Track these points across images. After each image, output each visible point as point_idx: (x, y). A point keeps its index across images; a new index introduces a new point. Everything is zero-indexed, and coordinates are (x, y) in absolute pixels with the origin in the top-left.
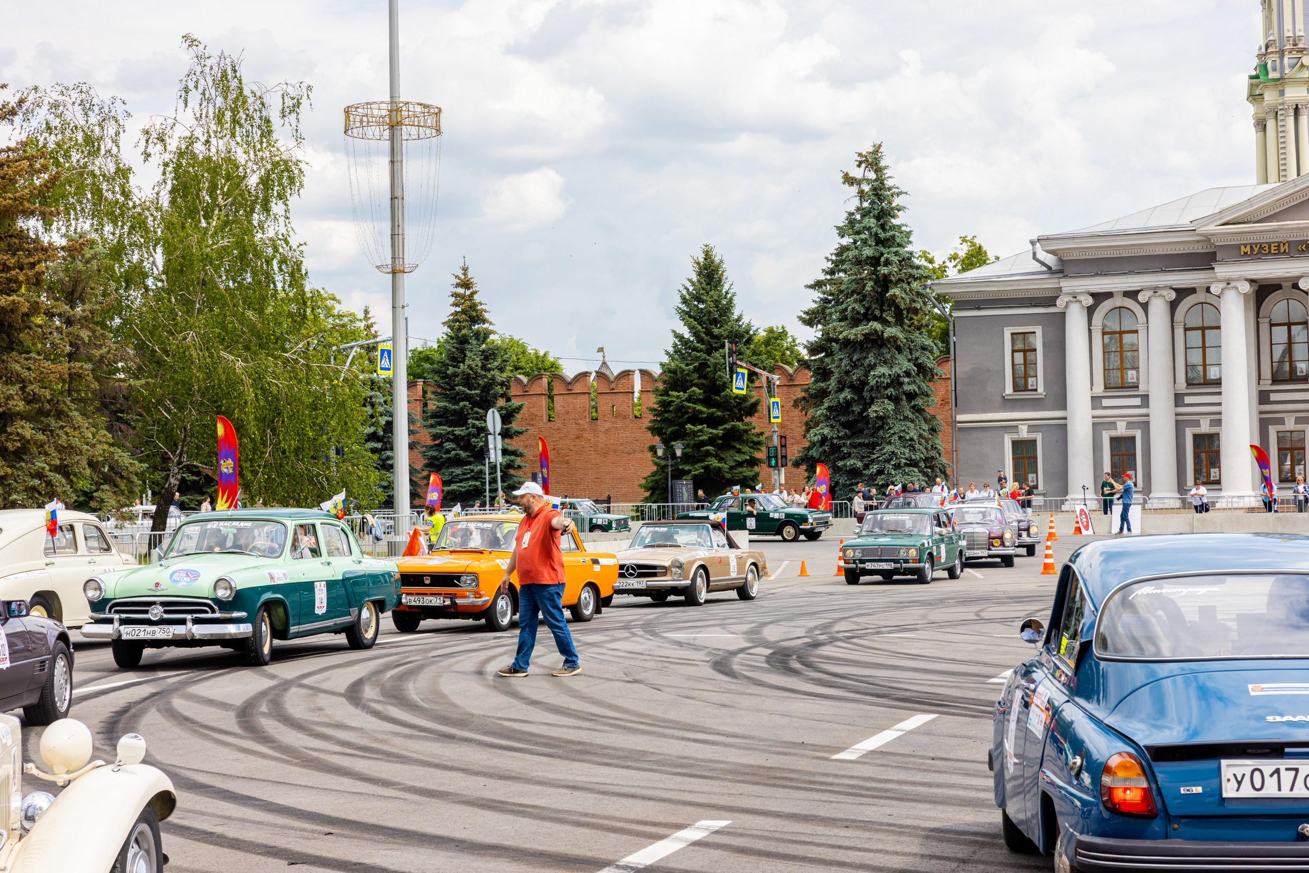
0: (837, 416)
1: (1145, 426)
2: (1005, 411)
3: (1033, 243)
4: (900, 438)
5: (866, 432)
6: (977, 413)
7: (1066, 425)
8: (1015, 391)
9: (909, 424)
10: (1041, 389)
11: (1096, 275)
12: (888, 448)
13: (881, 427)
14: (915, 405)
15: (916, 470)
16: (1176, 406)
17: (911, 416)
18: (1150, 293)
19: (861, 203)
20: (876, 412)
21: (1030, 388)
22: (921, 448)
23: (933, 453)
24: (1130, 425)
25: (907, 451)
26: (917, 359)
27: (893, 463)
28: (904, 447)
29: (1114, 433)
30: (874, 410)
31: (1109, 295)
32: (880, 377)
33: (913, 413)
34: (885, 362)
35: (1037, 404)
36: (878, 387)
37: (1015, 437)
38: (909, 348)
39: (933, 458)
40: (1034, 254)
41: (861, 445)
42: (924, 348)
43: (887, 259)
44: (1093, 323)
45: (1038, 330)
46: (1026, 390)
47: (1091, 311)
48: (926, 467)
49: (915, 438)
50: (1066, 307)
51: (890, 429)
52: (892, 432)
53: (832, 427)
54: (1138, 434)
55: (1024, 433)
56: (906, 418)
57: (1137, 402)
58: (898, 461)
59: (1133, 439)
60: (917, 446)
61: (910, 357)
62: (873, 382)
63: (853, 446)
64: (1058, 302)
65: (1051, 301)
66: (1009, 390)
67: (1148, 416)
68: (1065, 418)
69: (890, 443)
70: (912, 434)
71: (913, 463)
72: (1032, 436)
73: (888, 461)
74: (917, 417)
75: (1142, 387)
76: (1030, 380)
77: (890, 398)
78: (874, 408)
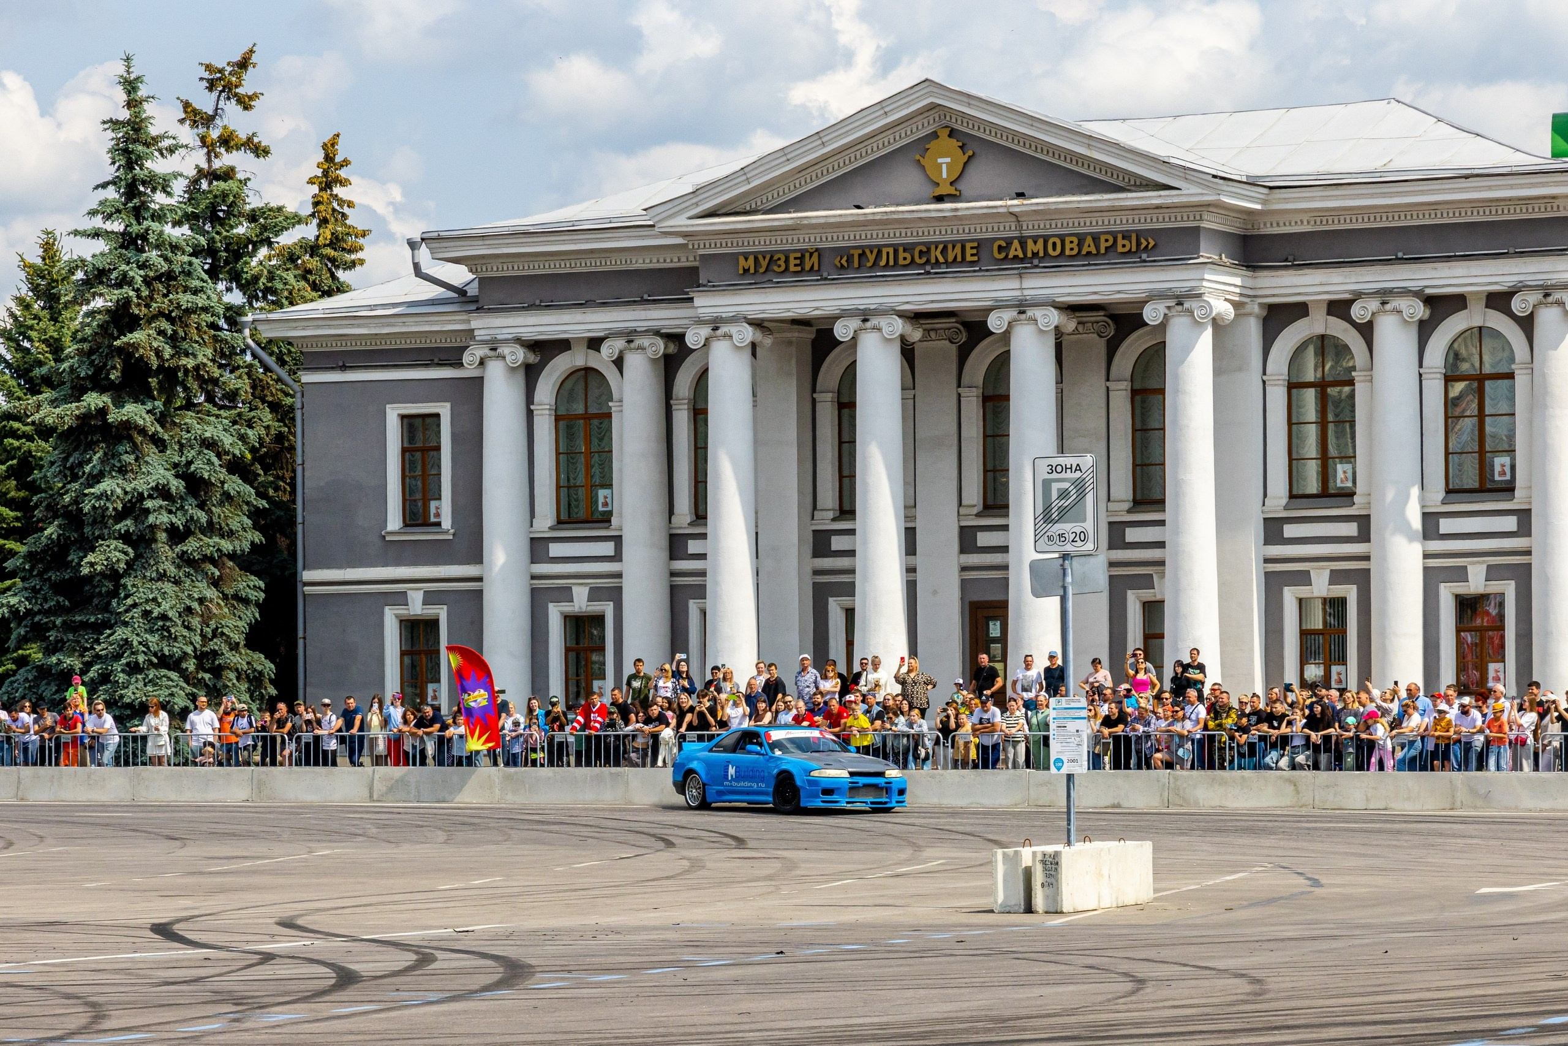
0: (46, 571)
1: (615, 595)
2: (385, 565)
3: (413, 245)
4: (146, 614)
5: (96, 601)
6: (340, 567)
7: (480, 592)
8: (406, 525)
9: (168, 587)
10: (447, 523)
11: (532, 307)
12: (121, 633)
13: (114, 594)
14: (184, 553)
15: (174, 675)
16: (673, 556)
17: (172, 570)
18: (619, 344)
19: (209, 161)
20: (92, 564)
21: (433, 519)
22: (185, 633)
23: (216, 644)
24: (595, 594)
25: (153, 639)
26: (189, 463)
27: (123, 661)
28: (151, 631)
29: (567, 608)
30: (94, 561)
31: (563, 345)
32: (99, 498)
33: (179, 567)
34: (123, 471)
35: (440, 553)
36: (100, 518)
37: (402, 611)
38: (179, 442)
39: (215, 654)
40: (416, 267)
41: (85, 625)
42: (210, 444)
43: (125, 274)
44: (536, 399)
45: (444, 410)
46: (426, 523)
47: (531, 374)
48: (200, 667)
49: (170, 614)
50: (482, 363)
51: (127, 597)
52: (129, 601)
53: (34, 590)
54: (608, 609)
55: (416, 607)
56: (162, 576)
57: (608, 549)
58: (132, 659)
59: (598, 620)
60: (178, 630)
61: (176, 459)
62: (87, 508)
63: (68, 627)
64: (466, 358)
65: (451, 356)
66: (394, 521)
67: (619, 575)
68: (480, 579)
69: (126, 624)
70: (165, 606)
71: (165, 662)
72: (431, 611)
73: (117, 657)
74: (188, 575)
75: (614, 520)
76: (433, 504)
77: (126, 537)
78: (90, 558)
